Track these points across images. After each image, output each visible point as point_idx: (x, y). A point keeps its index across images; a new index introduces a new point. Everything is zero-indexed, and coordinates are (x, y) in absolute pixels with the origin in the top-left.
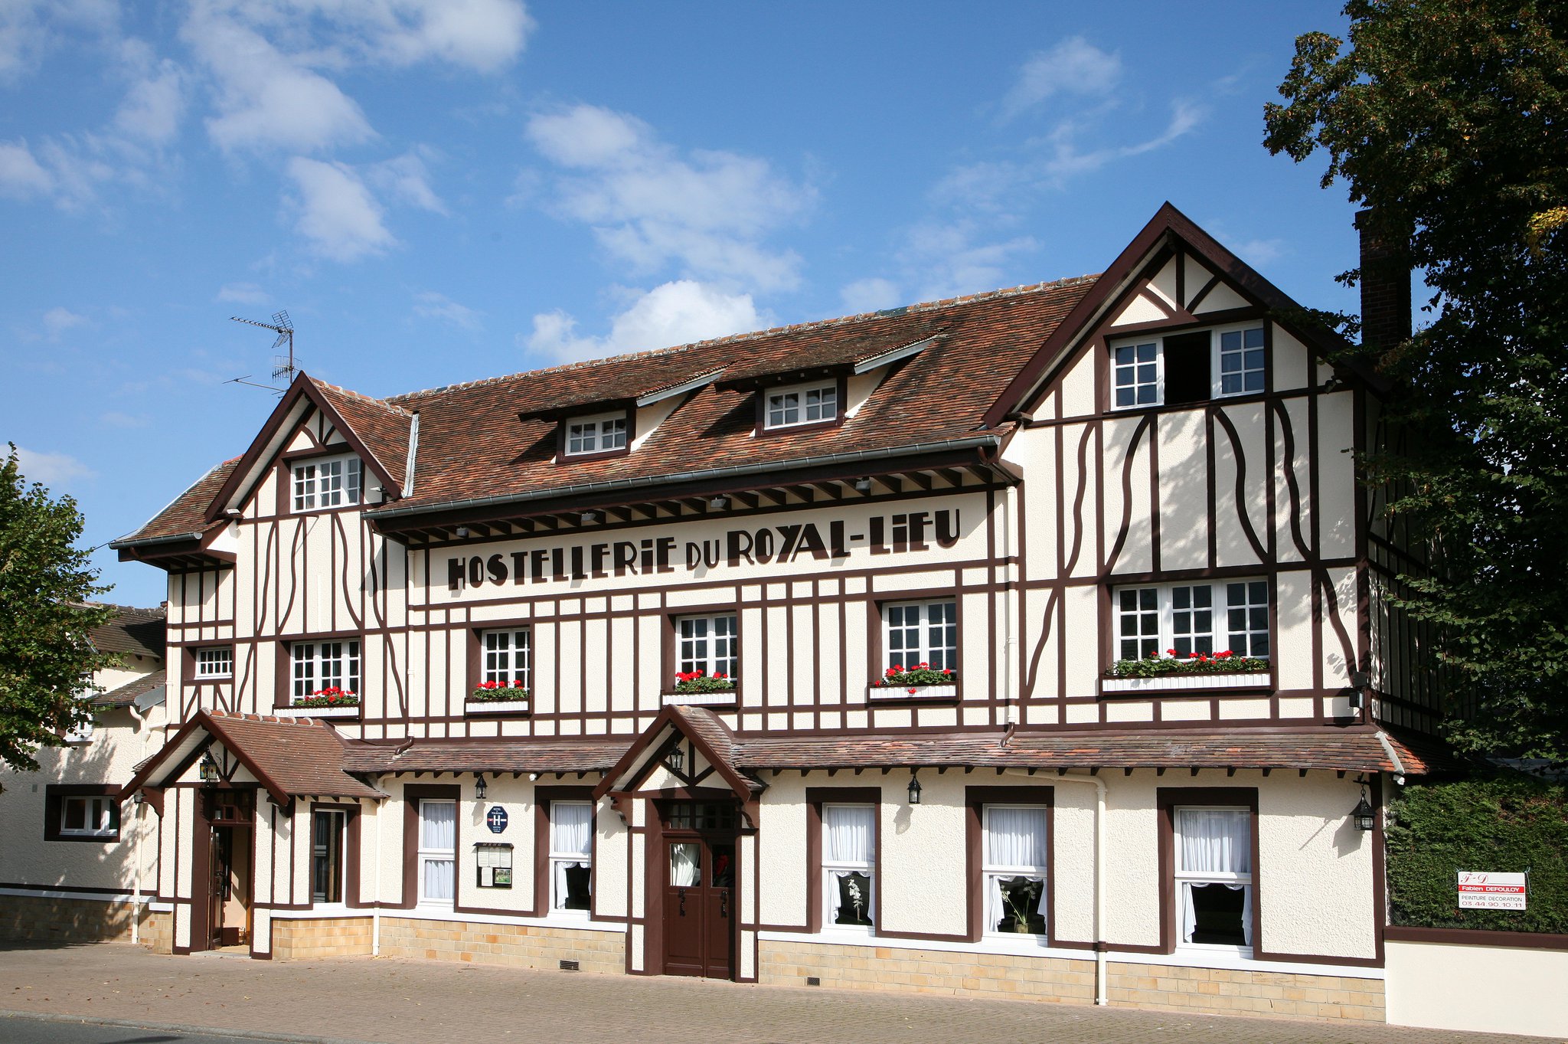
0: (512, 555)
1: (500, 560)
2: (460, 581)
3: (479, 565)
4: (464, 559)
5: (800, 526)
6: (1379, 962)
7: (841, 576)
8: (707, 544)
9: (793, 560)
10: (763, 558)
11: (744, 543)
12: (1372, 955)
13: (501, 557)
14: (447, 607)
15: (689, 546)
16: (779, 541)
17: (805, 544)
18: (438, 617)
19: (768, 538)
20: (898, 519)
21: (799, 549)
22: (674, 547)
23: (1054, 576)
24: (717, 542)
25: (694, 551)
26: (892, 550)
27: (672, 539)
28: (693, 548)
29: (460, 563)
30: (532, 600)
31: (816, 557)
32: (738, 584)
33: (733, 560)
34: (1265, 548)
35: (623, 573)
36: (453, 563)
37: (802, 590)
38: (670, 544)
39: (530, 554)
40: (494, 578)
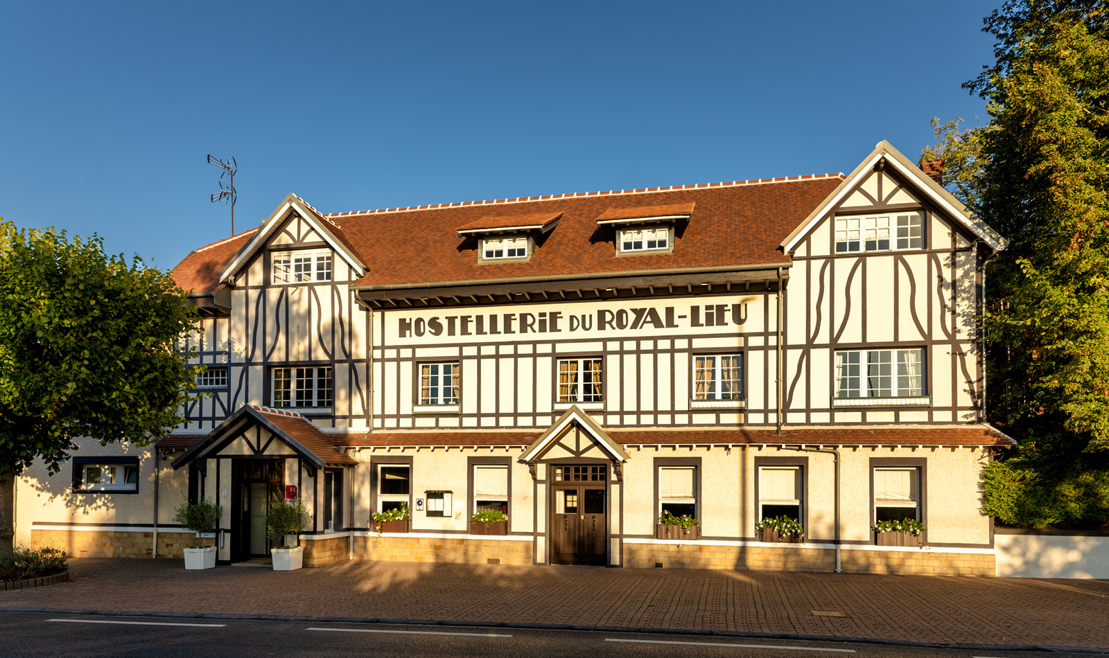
0: (446, 318)
1: (437, 321)
2: (408, 332)
3: (422, 323)
4: (411, 319)
5: (646, 309)
6: (991, 545)
7: (672, 338)
8: (584, 317)
9: (641, 328)
10: (621, 326)
11: (608, 317)
12: (987, 542)
13: (438, 319)
14: (398, 348)
15: (572, 318)
16: (632, 316)
17: (649, 319)
18: (391, 354)
19: (624, 315)
20: (708, 307)
21: (645, 322)
22: (562, 317)
23: (804, 343)
24: (591, 316)
25: (575, 320)
26: (705, 325)
27: (560, 313)
28: (574, 319)
29: (408, 321)
30: (461, 346)
31: (656, 327)
32: (605, 341)
33: (601, 326)
34: (926, 332)
35: (526, 331)
36: (402, 321)
37: (647, 345)
38: (558, 315)
39: (459, 318)
40: (433, 331)
